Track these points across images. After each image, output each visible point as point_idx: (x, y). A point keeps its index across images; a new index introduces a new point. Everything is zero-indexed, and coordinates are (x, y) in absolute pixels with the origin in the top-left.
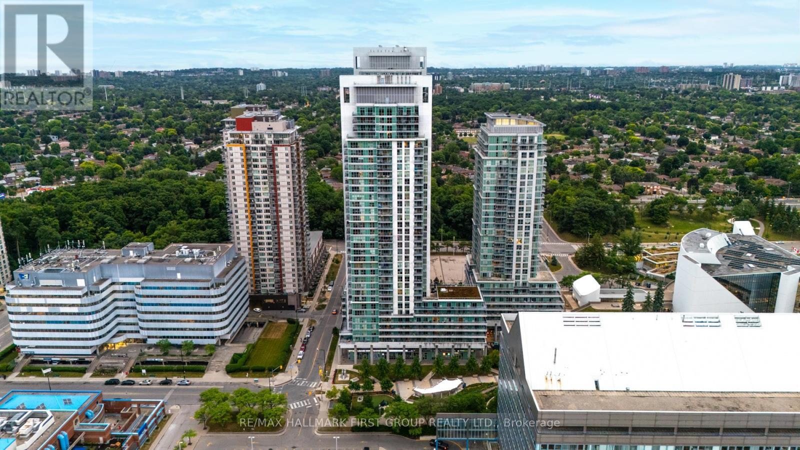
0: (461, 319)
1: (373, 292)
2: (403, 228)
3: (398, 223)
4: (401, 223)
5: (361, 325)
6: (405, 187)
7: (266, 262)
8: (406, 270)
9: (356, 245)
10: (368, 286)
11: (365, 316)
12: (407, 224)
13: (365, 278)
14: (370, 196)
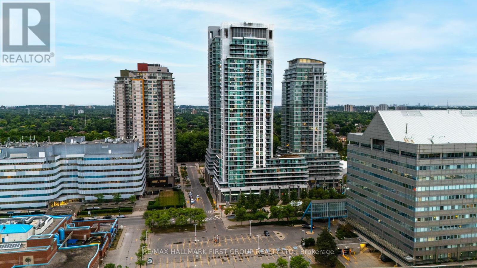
0: (293, 170)
1: (241, 154)
2: (260, 113)
3: (257, 110)
4: (258, 110)
5: (234, 176)
6: (261, 87)
7: (154, 156)
8: (261, 139)
9: (232, 124)
10: (238, 150)
11: (236, 170)
12: (262, 110)
13: (236, 145)
14: (241, 92)
